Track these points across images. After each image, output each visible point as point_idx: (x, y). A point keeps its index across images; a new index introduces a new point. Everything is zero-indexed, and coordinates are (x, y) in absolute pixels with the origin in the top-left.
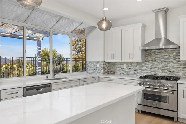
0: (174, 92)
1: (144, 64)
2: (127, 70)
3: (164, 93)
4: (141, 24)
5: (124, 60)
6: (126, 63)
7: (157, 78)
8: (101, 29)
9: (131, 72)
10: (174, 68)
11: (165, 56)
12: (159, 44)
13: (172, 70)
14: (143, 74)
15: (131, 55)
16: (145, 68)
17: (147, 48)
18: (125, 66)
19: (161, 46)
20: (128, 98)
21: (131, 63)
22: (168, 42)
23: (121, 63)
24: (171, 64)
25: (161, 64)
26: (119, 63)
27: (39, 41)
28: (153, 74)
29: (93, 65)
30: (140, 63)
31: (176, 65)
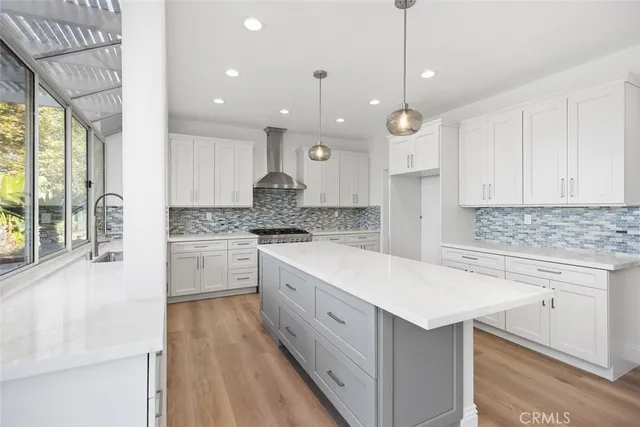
2: (213, 224)
6: (214, 210)
9: (223, 228)
10: (288, 217)
11: (277, 199)
13: (287, 220)
15: (235, 195)
16: (247, 218)
18: (209, 216)
21: (223, 210)
23: (200, 210)
24: (285, 211)
25: (273, 212)
26: (193, 209)
31: (291, 212)
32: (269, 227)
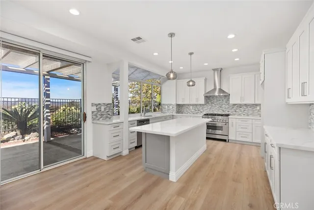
0: (227, 123)
1: (205, 106)
2: (193, 110)
3: (219, 124)
4: (204, 78)
5: (191, 103)
6: (193, 105)
7: (215, 115)
8: (189, 86)
9: (196, 112)
10: (226, 108)
11: (220, 100)
12: (214, 93)
13: (224, 110)
14: (205, 113)
15: (197, 100)
16: (206, 108)
17: (209, 95)
18: (191, 107)
19: (216, 94)
20: (196, 129)
21: (196, 105)
22: (221, 91)
23: (188, 105)
24: (224, 106)
25: (218, 106)
26: (186, 105)
27: (116, 86)
28: (212, 112)
29: (167, 106)
30: (203, 105)
31: (227, 107)
32: (216, 113)
